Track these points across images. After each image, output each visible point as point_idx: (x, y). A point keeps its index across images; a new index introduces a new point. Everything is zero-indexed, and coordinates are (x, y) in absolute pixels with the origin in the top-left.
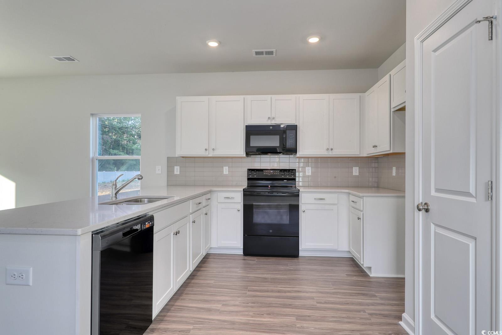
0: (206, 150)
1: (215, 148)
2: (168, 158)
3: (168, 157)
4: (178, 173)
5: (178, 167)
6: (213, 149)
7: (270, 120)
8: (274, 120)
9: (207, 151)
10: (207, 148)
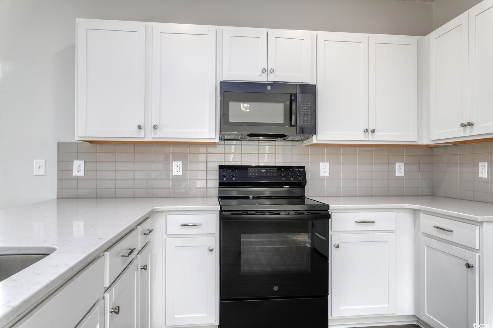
0: (140, 127)
1: (157, 124)
2: (61, 146)
3: (58, 143)
4: (82, 174)
5: (82, 163)
6: (155, 127)
7: (264, 75)
8: (272, 74)
9: (143, 131)
10: (142, 125)
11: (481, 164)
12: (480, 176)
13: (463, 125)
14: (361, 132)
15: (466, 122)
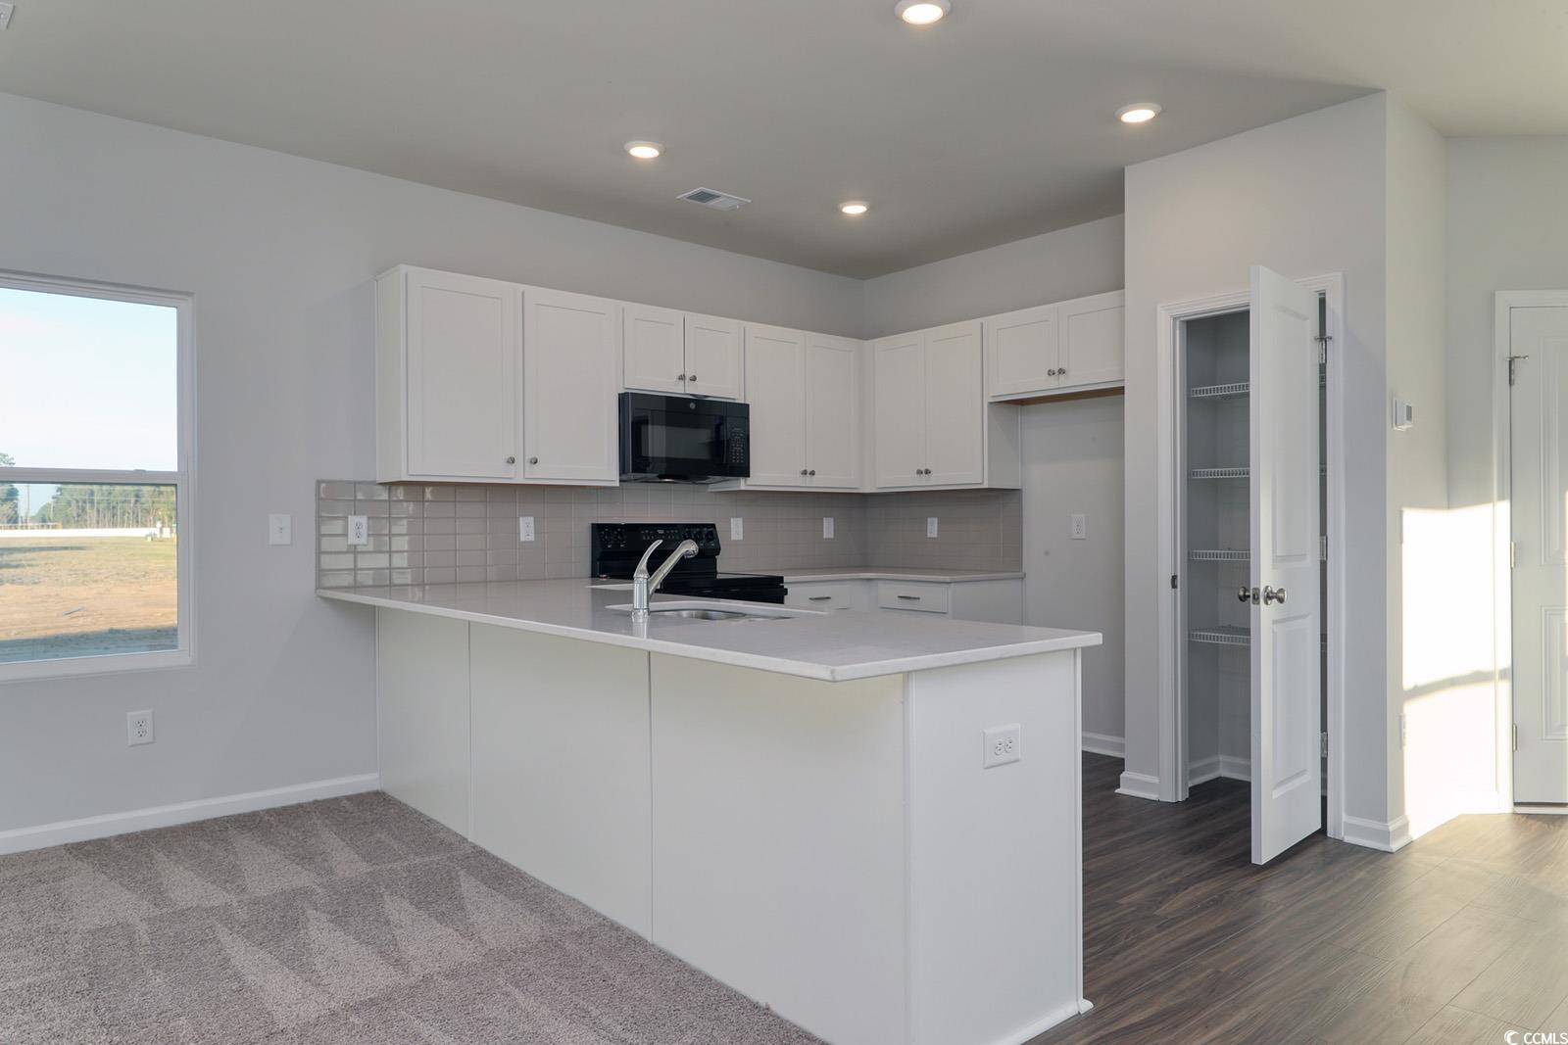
11: (929, 520)
12: (929, 535)
13: (919, 472)
14: (799, 475)
15: (923, 469)
